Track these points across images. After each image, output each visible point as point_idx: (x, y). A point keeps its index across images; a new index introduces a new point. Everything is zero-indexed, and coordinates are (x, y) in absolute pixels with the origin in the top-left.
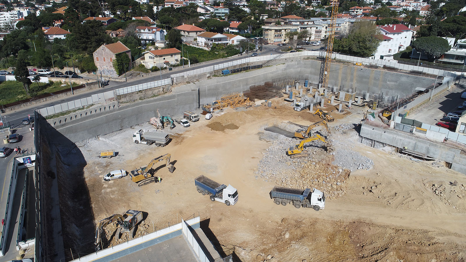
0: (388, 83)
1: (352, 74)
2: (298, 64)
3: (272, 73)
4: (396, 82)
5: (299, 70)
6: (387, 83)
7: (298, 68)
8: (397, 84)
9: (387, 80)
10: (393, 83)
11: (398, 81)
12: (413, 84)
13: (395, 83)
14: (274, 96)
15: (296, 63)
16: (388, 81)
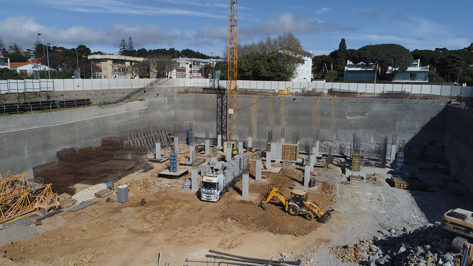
0: (348, 118)
1: (277, 111)
2: (169, 102)
3: (118, 117)
4: (363, 114)
5: (172, 113)
6: (346, 118)
7: (170, 109)
8: (366, 117)
9: (346, 113)
10: (358, 117)
11: (367, 112)
12: (395, 114)
13: (362, 117)
14: (131, 170)
15: (166, 101)
16: (348, 115)
